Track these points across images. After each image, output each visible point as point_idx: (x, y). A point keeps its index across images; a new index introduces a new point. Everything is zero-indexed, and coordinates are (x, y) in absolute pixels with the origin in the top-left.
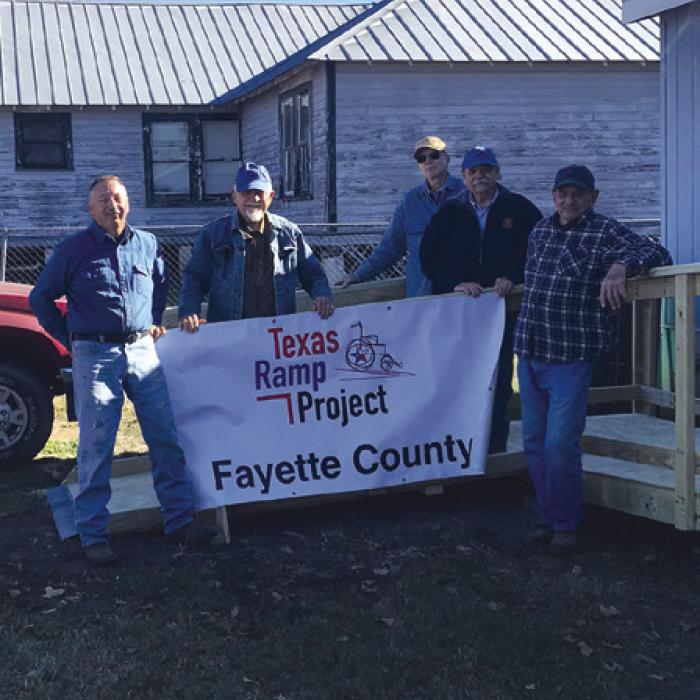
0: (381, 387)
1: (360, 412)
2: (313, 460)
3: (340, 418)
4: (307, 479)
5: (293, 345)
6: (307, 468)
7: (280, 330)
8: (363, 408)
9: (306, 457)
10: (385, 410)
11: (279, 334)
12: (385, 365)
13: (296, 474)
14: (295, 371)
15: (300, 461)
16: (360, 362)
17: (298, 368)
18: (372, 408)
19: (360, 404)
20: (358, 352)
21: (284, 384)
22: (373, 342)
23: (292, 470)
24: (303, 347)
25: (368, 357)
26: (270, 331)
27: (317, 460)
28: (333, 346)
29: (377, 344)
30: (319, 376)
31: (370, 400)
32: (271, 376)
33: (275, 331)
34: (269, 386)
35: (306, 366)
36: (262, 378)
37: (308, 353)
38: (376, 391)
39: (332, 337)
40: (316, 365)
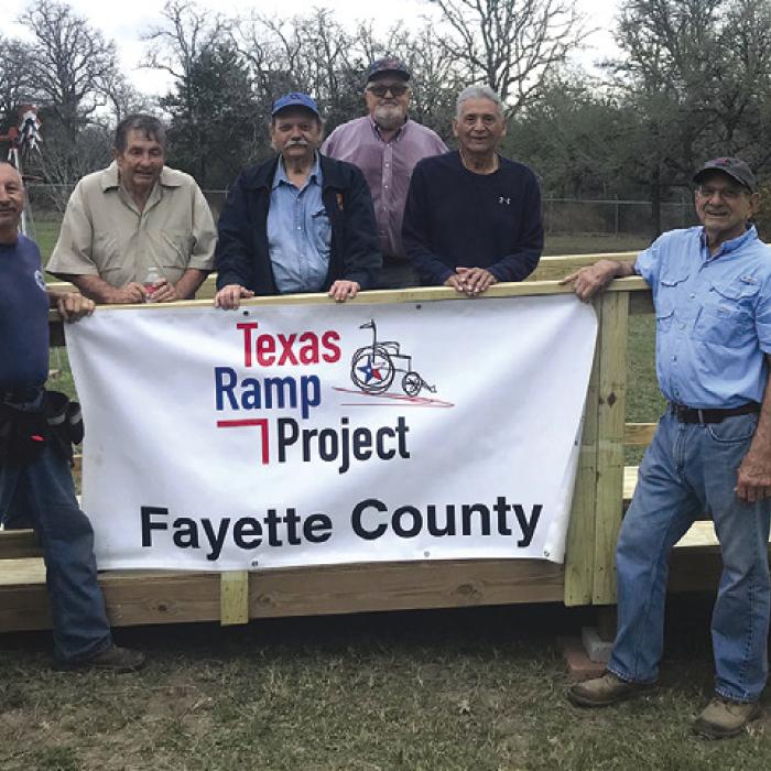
0: (401, 420)
1: (368, 455)
2: (291, 517)
3: (339, 461)
4: (280, 544)
5: (272, 348)
6: (282, 529)
7: (255, 326)
8: (374, 448)
9: (281, 514)
10: (405, 455)
11: (253, 331)
12: (409, 387)
13: (265, 535)
14: (274, 387)
15: (272, 518)
16: (373, 381)
17: (279, 382)
18: (386, 451)
19: (368, 443)
20: (369, 365)
21: (257, 405)
22: (391, 351)
23: (258, 530)
24: (288, 352)
25: (383, 373)
26: (240, 326)
27: (298, 519)
28: (331, 353)
29: (398, 355)
30: (311, 397)
31: (386, 437)
32: (238, 392)
33: (247, 328)
34: (235, 406)
35: (291, 381)
36: (225, 394)
37: (294, 362)
38: (394, 425)
39: (331, 340)
40: (305, 381)
